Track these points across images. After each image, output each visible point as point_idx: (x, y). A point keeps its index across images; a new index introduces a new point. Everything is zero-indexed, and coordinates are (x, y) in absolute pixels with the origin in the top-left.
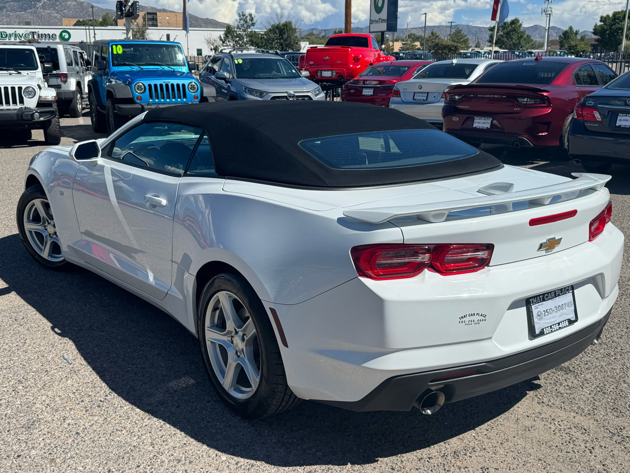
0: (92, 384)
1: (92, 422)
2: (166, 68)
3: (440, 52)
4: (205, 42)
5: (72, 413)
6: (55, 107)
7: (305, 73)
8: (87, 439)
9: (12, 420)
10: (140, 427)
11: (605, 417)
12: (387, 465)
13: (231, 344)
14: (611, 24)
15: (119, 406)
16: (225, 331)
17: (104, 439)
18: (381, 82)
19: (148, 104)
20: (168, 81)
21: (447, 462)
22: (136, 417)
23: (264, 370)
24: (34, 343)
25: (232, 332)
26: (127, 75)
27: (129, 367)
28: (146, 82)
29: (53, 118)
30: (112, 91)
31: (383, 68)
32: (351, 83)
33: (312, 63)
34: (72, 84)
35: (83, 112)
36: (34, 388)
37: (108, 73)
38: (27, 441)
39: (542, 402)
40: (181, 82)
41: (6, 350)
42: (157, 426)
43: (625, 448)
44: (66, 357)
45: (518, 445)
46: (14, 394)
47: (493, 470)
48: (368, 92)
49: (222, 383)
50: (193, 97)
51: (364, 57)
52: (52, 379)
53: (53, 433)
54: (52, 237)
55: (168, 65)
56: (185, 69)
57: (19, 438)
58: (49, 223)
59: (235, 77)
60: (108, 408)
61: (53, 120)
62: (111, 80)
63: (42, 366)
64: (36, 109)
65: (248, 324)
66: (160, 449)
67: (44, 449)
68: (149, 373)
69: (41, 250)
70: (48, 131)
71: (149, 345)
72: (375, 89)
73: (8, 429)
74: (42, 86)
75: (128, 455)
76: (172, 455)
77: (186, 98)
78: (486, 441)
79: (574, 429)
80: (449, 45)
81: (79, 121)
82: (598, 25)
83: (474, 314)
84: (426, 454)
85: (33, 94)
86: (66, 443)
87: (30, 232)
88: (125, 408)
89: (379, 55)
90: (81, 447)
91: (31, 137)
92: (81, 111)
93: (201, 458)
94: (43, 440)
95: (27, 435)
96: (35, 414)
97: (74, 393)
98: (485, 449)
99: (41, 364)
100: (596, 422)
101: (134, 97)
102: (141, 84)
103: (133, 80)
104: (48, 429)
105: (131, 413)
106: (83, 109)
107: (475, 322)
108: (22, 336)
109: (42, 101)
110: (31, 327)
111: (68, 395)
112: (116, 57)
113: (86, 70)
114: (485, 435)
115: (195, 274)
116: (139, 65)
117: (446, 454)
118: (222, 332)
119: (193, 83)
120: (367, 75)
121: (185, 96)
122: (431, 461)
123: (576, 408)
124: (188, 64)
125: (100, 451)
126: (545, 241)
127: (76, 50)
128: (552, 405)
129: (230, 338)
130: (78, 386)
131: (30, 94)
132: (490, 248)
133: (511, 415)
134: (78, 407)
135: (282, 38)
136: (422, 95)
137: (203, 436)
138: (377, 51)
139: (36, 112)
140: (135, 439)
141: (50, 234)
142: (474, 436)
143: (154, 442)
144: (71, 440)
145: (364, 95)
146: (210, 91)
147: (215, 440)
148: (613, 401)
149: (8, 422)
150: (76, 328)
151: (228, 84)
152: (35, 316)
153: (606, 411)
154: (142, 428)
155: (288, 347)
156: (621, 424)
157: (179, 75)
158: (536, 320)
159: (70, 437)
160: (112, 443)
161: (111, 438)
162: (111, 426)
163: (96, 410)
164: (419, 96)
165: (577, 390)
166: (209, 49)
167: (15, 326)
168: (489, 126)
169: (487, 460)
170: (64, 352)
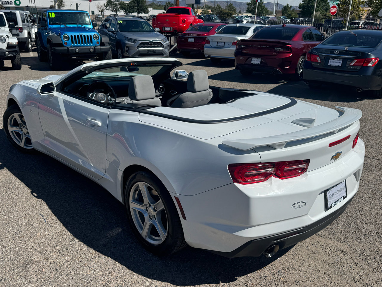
0: (61, 233)
1: (65, 261)
2: (80, 26)
3: (223, 16)
4: (96, 7)
5: (51, 254)
6: (17, 48)
7: (157, 29)
8: (63, 273)
9: (14, 261)
10: (94, 264)
11: (353, 243)
12: (243, 283)
13: (146, 211)
14: (307, 3)
15: (79, 249)
16: (143, 204)
17: (73, 273)
18: (198, 35)
19: (71, 47)
20: (82, 33)
21: (276, 279)
22: (91, 256)
23: (170, 231)
24: (22, 205)
25: (147, 205)
26: (58, 30)
27: (81, 220)
28: (70, 34)
29: (17, 54)
30: (51, 39)
31: (198, 27)
32: (182, 35)
33: (159, 22)
34: (25, 34)
35: (33, 48)
36: (26, 237)
37: (47, 28)
38: (26, 277)
39: (318, 235)
40: (89, 34)
41: (5, 211)
42: (104, 262)
43: (368, 263)
44: (42, 214)
45: (311, 264)
46: (13, 242)
47: (302, 283)
48: (191, 40)
49: (141, 233)
50: (96, 42)
51: (187, 20)
52: (36, 230)
53: (41, 270)
54: (26, 135)
55: (81, 24)
56: (91, 26)
57: (20, 275)
58: (24, 127)
59: (119, 31)
60: (73, 250)
61: (17, 56)
62: (49, 32)
63: (29, 221)
64: (6, 49)
65: (159, 203)
66: (108, 279)
67: (38, 282)
68: (94, 224)
69: (19, 142)
70: (14, 62)
71: (91, 204)
72: (195, 38)
73: (13, 269)
74: (9, 36)
75: (90, 284)
76: (116, 283)
77: (92, 43)
78: (294, 262)
79: (339, 252)
80: (227, 12)
81: (30, 54)
82: (301, 3)
83: (300, 202)
84: (263, 274)
85: (4, 40)
86: (50, 277)
87: (12, 132)
88: (83, 250)
89: (195, 18)
90: (60, 280)
91: (4, 65)
92: (31, 48)
93: (134, 285)
94: (36, 275)
95: (26, 273)
96: (28, 256)
97: (50, 240)
98: (294, 268)
99: (28, 220)
100: (349, 247)
101: (63, 43)
102: (66, 35)
103: (62, 33)
104: (38, 267)
105: (87, 254)
106: (32, 47)
107: (300, 206)
108: (14, 200)
109: (10, 45)
110: (19, 194)
111: (47, 242)
112: (51, 19)
113: (33, 25)
114: (293, 258)
115: (123, 170)
116: (65, 24)
117: (274, 273)
118: (140, 205)
119: (96, 35)
120: (190, 31)
121: (92, 42)
122: (267, 278)
123: (337, 238)
124: (93, 24)
125: (72, 282)
126: (334, 154)
127: (26, 14)
128: (324, 237)
129: (145, 208)
130: (53, 235)
131: (2, 41)
132: (307, 162)
133: (303, 244)
134: (54, 250)
135: (139, 6)
136: (222, 43)
137: (133, 268)
138: (194, 16)
139: (7, 51)
140: (92, 272)
141: (24, 133)
142: (287, 260)
143: (104, 274)
144: (53, 275)
145: (189, 42)
146: (105, 39)
147: (140, 270)
148: (355, 232)
149: (12, 263)
150: (46, 194)
151: (115, 35)
152: (20, 186)
153: (353, 239)
154: (95, 264)
155: (186, 220)
156: (363, 247)
157: (87, 30)
158: (328, 200)
159: (52, 272)
160: (79, 276)
161: (78, 272)
162: (76, 263)
163: (66, 252)
164: (220, 44)
165: (334, 226)
166: (98, 11)
167: (8, 193)
168: (259, 63)
169: (297, 275)
170: (41, 211)
